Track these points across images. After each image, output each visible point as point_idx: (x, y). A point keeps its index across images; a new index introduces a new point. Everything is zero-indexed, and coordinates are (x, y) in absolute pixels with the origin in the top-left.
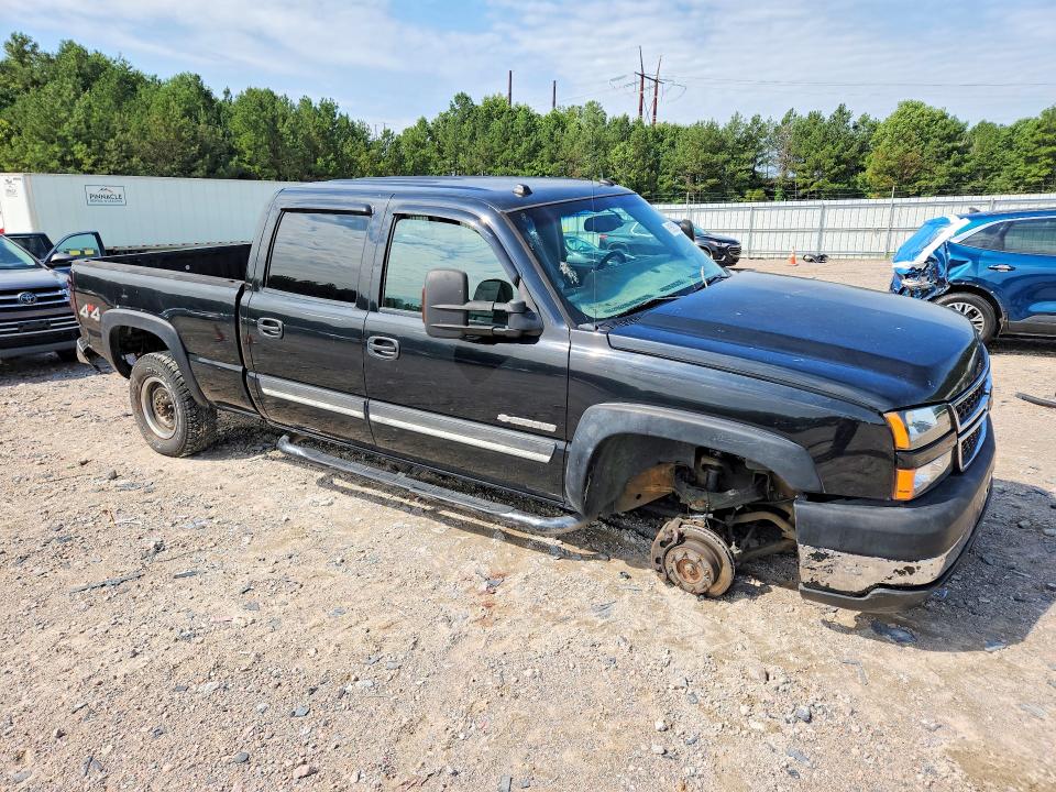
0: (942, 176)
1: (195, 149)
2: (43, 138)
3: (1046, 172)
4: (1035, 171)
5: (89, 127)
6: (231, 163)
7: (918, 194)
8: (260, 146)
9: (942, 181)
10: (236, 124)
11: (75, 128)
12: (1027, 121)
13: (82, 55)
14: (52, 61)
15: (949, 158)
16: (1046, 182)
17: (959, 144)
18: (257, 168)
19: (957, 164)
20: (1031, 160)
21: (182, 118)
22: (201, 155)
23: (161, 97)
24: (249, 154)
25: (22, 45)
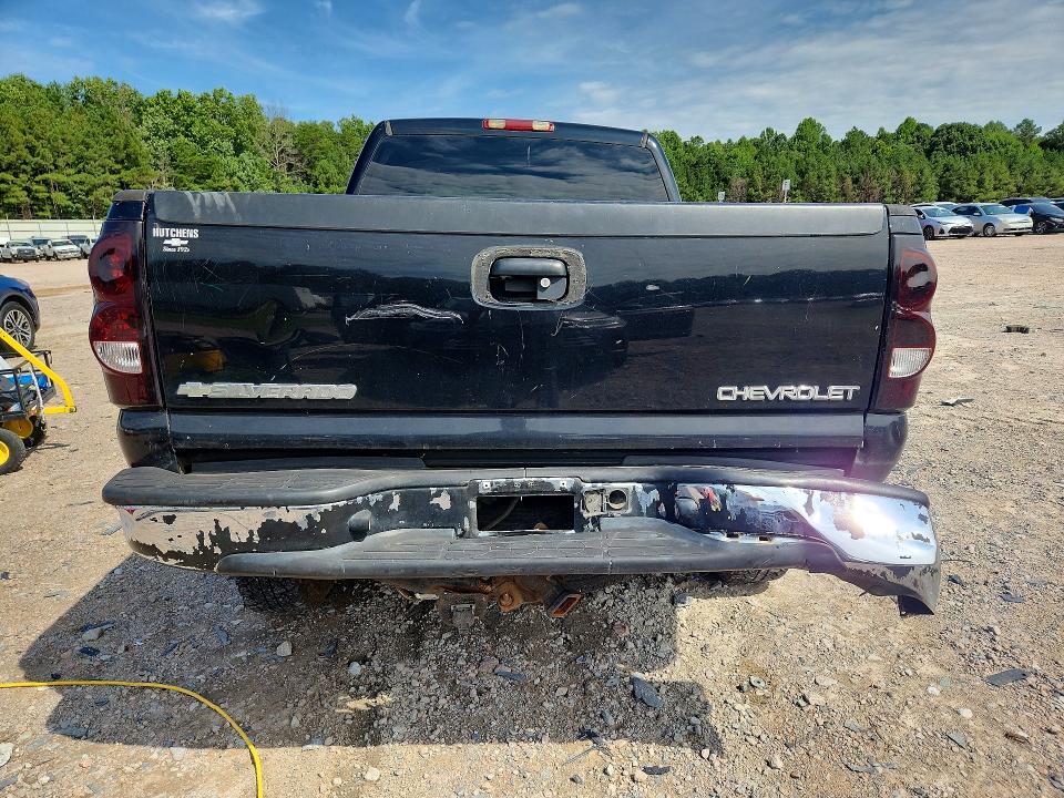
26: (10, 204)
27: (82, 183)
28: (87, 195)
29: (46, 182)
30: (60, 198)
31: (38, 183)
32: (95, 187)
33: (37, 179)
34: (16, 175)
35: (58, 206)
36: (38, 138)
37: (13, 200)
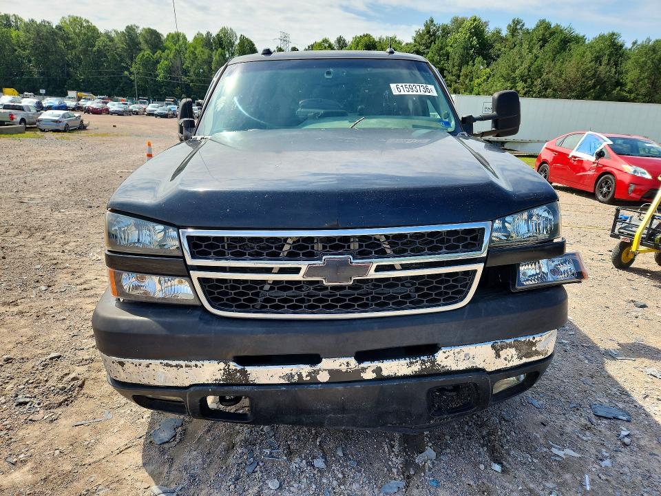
1: (591, 83)
2: (504, 78)
5: (529, 71)
6: (614, 92)
8: (642, 80)
10: (628, 65)
11: (522, 72)
13: (548, 27)
14: (529, 33)
18: (633, 95)
21: (590, 63)
22: (594, 86)
23: (582, 49)
24: (629, 86)
25: (516, 25)
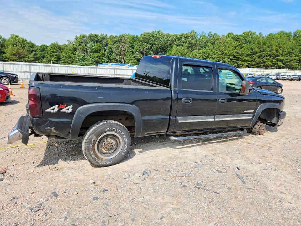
0: (31, 58)
3: (56, 59)
4: (53, 59)
7: (25, 62)
9: (32, 59)
12: (44, 45)
15: (32, 53)
16: (56, 62)
17: (34, 49)
19: (35, 55)
20: (51, 56)
26: (266, 65)
27: (287, 59)
28: (288, 62)
29: (278, 60)
30: (280, 63)
31: (276, 59)
32: (291, 60)
33: (276, 58)
34: (270, 57)
35: (279, 66)
36: (280, 48)
37: (267, 64)
